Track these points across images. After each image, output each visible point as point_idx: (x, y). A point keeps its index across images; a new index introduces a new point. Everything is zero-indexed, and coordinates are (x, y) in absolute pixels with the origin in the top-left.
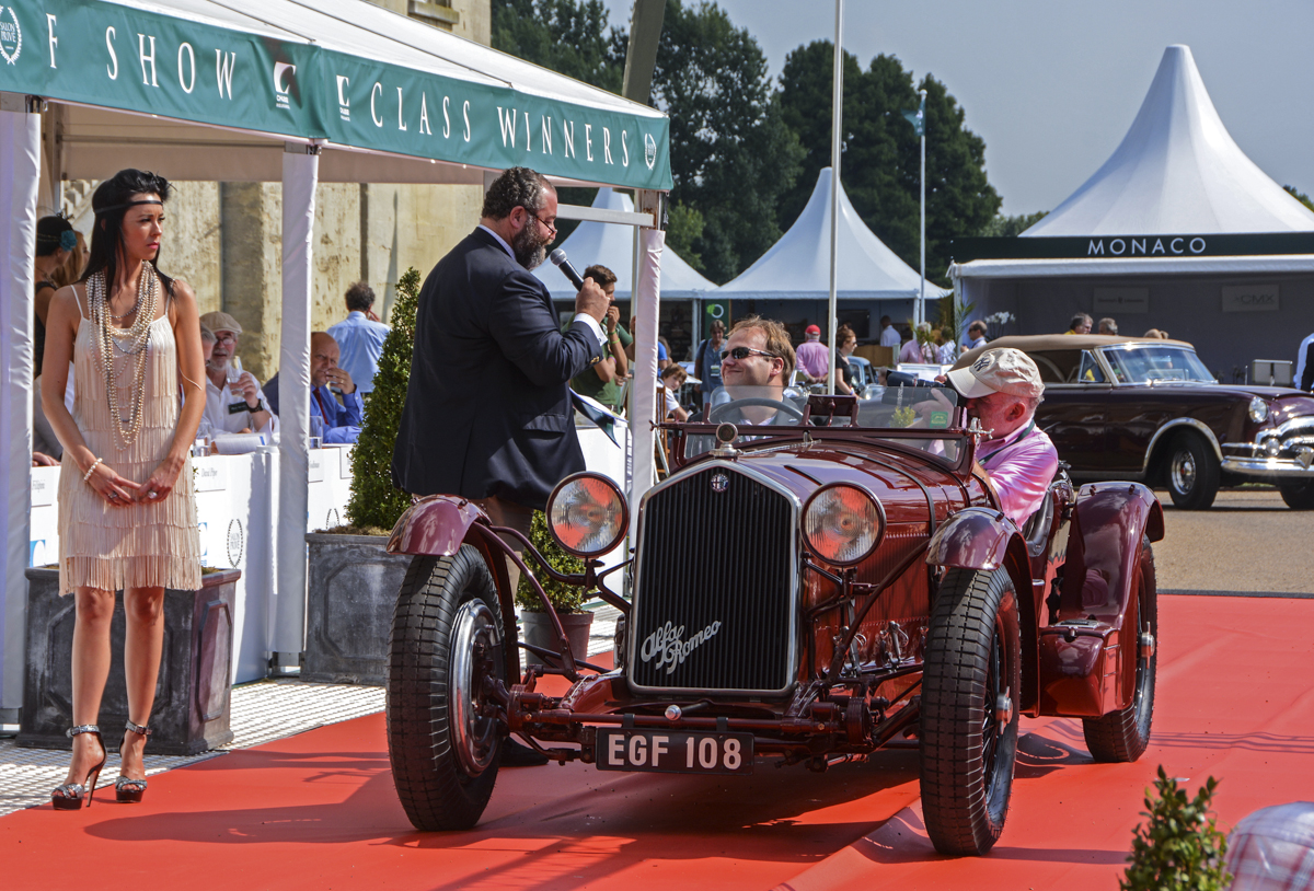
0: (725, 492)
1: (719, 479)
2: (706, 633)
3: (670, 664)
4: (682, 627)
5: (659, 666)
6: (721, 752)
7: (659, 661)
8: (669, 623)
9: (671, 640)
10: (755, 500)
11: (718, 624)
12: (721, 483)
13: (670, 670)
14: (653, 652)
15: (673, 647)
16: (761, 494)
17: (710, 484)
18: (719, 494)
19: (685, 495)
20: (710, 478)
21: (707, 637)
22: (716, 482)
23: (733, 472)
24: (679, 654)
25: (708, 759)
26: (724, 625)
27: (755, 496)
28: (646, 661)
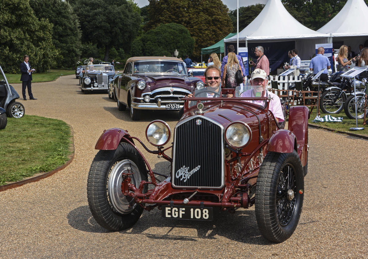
0: (201, 125)
1: (198, 121)
2: (196, 169)
3: (185, 179)
4: (188, 167)
5: (181, 179)
6: (202, 214)
7: (181, 178)
8: (184, 166)
9: (185, 171)
10: (210, 127)
11: (199, 166)
12: (199, 122)
13: (185, 181)
14: (180, 175)
15: (186, 174)
16: (212, 125)
17: (196, 123)
18: (199, 126)
19: (188, 126)
20: (195, 121)
21: (196, 171)
22: (198, 122)
23: (203, 119)
24: (188, 176)
25: (198, 216)
26: (201, 166)
27: (210, 126)
28: (178, 178)
